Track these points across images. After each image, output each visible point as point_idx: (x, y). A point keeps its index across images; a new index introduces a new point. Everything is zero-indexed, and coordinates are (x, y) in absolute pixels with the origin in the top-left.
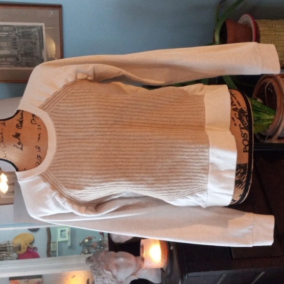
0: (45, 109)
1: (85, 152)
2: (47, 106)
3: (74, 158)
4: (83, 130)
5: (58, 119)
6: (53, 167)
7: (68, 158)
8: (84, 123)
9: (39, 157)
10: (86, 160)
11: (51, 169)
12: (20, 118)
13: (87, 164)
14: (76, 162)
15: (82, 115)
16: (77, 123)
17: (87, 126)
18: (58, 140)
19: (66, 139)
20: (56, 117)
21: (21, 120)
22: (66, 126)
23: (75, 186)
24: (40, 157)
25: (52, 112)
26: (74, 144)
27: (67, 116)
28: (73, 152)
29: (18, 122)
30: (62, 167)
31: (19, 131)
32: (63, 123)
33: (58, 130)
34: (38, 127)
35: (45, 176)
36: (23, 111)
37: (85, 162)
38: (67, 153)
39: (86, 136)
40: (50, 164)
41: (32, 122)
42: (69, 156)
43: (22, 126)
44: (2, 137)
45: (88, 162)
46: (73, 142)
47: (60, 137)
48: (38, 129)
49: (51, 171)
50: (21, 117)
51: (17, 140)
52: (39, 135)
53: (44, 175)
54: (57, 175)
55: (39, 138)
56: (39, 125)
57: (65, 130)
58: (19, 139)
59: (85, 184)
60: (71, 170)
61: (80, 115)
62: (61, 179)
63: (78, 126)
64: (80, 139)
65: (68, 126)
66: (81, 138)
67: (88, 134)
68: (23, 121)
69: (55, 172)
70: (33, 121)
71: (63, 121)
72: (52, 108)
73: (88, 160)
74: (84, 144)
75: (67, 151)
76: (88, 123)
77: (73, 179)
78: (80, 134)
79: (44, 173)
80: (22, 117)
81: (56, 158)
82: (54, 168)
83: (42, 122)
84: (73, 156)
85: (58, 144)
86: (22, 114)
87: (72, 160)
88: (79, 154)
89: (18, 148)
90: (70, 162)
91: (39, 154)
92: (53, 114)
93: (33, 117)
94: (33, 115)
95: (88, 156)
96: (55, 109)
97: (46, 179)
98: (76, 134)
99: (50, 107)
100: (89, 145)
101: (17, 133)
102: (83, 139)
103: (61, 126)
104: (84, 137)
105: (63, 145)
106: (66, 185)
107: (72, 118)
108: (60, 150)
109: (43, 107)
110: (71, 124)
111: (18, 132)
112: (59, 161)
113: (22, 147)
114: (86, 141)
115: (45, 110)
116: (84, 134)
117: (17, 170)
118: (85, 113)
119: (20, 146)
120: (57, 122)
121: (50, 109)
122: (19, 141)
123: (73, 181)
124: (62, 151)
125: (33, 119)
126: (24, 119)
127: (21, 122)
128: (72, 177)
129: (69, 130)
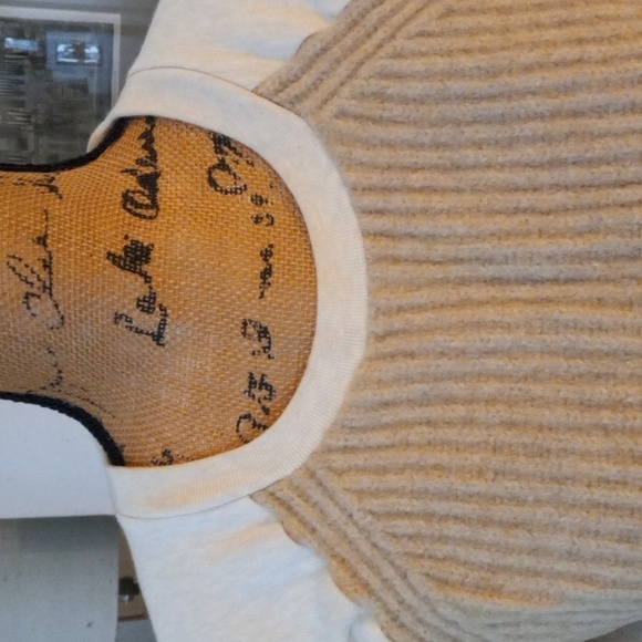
0: (299, 98)
1: (582, 365)
2: (306, 80)
3: (491, 401)
4: (561, 222)
5: (384, 156)
6: (346, 449)
7: (450, 400)
8: (574, 174)
9: (256, 383)
10: (588, 418)
11: (339, 461)
12: (139, 162)
13: (597, 443)
14: (511, 425)
15: (562, 126)
16: (520, 178)
17: (589, 197)
18: (377, 286)
19: (432, 283)
20: (367, 144)
21: (148, 170)
22: (436, 201)
23: (500, 580)
24: (263, 385)
25: (342, 114)
26: (489, 314)
27: (446, 133)
28: (492, 363)
29: (131, 183)
30: (413, 456)
31: (142, 232)
32: (416, 179)
33: (380, 223)
34: (254, 211)
35: (297, 503)
36: (151, 119)
37: (580, 429)
38: (447, 365)
39: (580, 258)
40: (330, 432)
41: (212, 182)
42: (458, 389)
43: (154, 205)
44: (47, 266)
45: (606, 431)
46: (481, 303)
47: (393, 272)
48: (257, 220)
49: (340, 473)
50: (143, 154)
51: (133, 286)
52: (266, 254)
53: (286, 494)
54: (374, 504)
55: (266, 273)
56: (259, 200)
57: (423, 226)
58: (147, 279)
59: (574, 567)
60: (480, 473)
61: (539, 127)
62: (403, 526)
63: (526, 200)
64: (535, 282)
65: (451, 201)
66: (548, 271)
67: (597, 244)
68: (156, 175)
69: (366, 481)
70: (218, 175)
71: (415, 169)
72: (346, 91)
73: (606, 417)
74: (569, 314)
75: (443, 354)
76: (609, 173)
77: (490, 534)
78: (543, 246)
79: (289, 481)
80: (153, 156)
81: (370, 395)
82: (359, 460)
83: (276, 181)
84: (489, 388)
85: (377, 311)
86: (148, 138)
87: (480, 413)
88: (534, 376)
89: (139, 332)
90: (468, 422)
91: (261, 365)
92: (350, 126)
93: (218, 150)
94: (221, 142)
95: (601, 392)
96: (363, 96)
97: (303, 522)
98: (508, 247)
99: (330, 84)
100: (608, 316)
101: (135, 242)
102: (555, 281)
103: (397, 201)
104: (566, 269)
105: (418, 319)
106: (440, 570)
107: (478, 145)
108: (393, 344)
109: (284, 85)
110: (475, 190)
111: (134, 235)
112: (388, 416)
113: (162, 325)
114: (582, 291)
115: (292, 104)
116: (569, 245)
117: (116, 457)
118: (576, 114)
119: (150, 322)
120: (375, 178)
121: (333, 94)
122: (143, 291)
123: (490, 547)
124: (411, 355)
125: (222, 166)
126: (163, 162)
127: (150, 182)
128: (487, 522)
129: (460, 226)
